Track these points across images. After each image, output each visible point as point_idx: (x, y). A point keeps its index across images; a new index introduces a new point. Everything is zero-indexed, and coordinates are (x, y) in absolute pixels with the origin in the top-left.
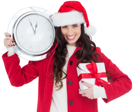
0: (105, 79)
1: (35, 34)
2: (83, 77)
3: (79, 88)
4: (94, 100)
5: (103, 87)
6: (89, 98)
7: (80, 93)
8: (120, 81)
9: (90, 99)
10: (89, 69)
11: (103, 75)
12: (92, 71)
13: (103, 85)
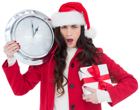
0: (109, 81)
1: (33, 37)
2: (85, 82)
3: (83, 93)
4: (99, 104)
5: (107, 91)
6: (93, 103)
7: (84, 98)
8: (124, 82)
9: (95, 104)
10: (91, 73)
11: (106, 77)
12: (94, 75)
13: (107, 88)
